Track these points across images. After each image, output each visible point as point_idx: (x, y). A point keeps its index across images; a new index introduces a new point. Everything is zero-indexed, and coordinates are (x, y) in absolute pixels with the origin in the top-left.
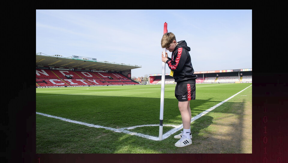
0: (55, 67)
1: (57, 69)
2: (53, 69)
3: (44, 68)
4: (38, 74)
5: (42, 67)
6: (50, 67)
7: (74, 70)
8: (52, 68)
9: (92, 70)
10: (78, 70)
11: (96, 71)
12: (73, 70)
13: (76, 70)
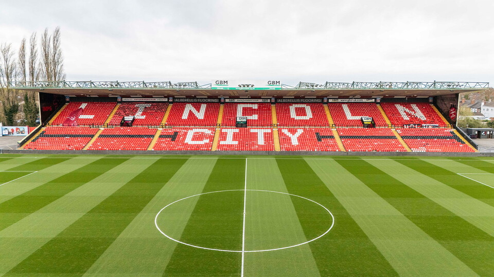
1: (236, 101)
2: (227, 101)
3: (210, 100)
5: (205, 98)
6: (219, 97)
7: (276, 100)
8: (225, 99)
9: (325, 100)
10: (284, 101)
11: (340, 101)
12: (273, 100)
13: (279, 101)
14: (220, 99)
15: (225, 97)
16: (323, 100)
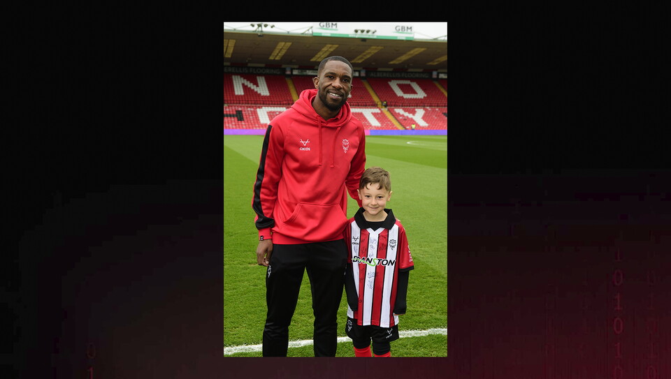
0: (302, 68)
1: (309, 73)
2: (295, 72)
3: (267, 71)
4: (239, 91)
6: (283, 66)
7: (367, 73)
8: (292, 70)
9: (435, 74)
10: (379, 75)
12: (363, 74)
13: (372, 75)
14: (284, 70)
15: (293, 66)
16: (431, 74)
